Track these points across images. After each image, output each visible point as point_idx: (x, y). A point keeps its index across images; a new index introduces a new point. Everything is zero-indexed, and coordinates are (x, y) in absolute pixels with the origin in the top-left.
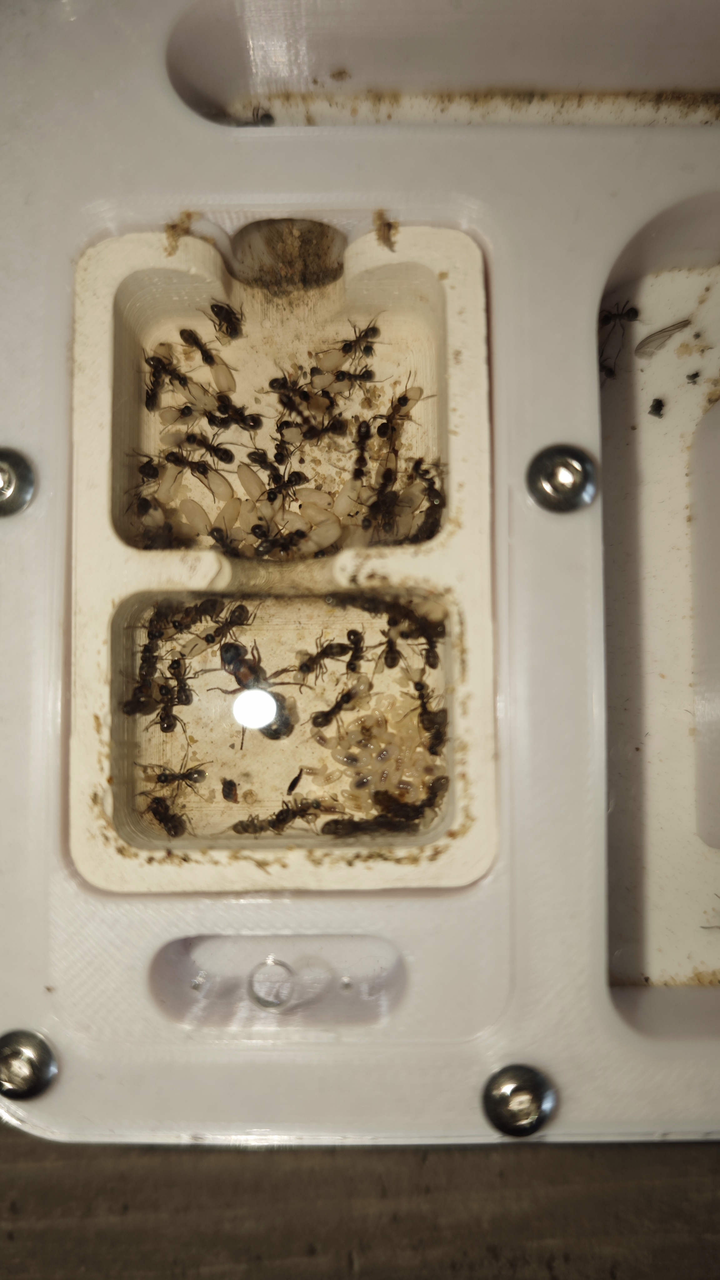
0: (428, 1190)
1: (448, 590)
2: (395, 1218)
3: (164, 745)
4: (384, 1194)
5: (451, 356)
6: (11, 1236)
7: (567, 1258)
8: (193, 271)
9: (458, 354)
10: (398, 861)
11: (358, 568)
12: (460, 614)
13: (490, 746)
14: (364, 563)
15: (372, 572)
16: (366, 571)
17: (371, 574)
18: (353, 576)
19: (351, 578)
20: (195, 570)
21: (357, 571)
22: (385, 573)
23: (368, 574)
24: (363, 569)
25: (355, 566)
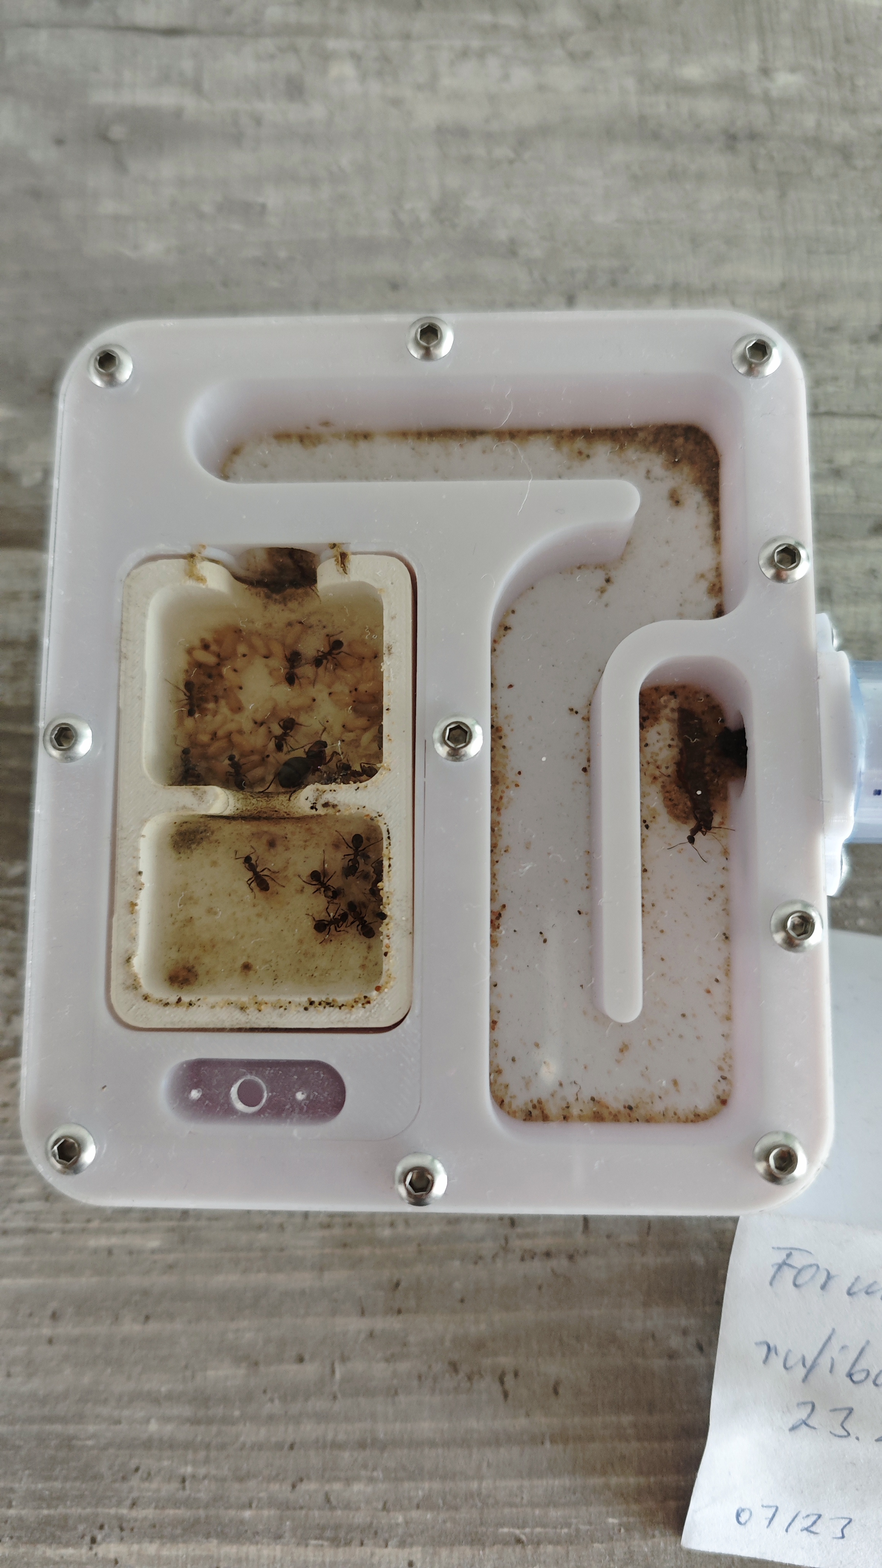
0: (399, 1312)
1: (380, 816)
2: (371, 1335)
4: (363, 1313)
5: (385, 649)
6: (50, 1341)
7: (516, 1374)
10: (340, 1007)
11: (317, 799)
12: (388, 830)
14: (321, 795)
15: (326, 801)
16: (322, 801)
17: (325, 803)
18: (313, 804)
19: (312, 805)
20: (203, 800)
21: (316, 801)
22: (336, 803)
23: (323, 803)
24: (320, 799)
25: (315, 797)
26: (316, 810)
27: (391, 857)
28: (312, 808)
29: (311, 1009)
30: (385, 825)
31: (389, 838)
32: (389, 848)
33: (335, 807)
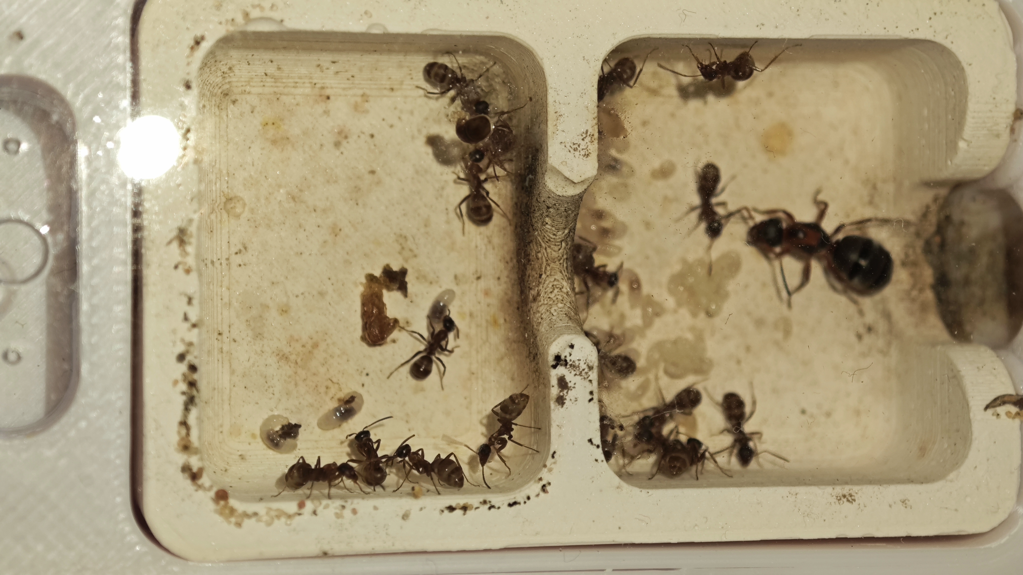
1: (544, 486)
3: (309, 85)
5: (846, 489)
8: (962, 145)
9: (850, 498)
10: (184, 423)
11: (574, 366)
12: (515, 503)
13: (338, 548)
14: (580, 374)
15: (570, 385)
16: (570, 377)
17: (566, 383)
18: (566, 361)
19: (563, 357)
20: (572, 151)
21: (571, 365)
22: (567, 402)
23: (568, 379)
24: (573, 373)
25: (577, 363)
26: (554, 367)
27: (468, 512)
28: (558, 358)
29: (183, 368)
30: (527, 497)
31: (503, 506)
33: (561, 401)
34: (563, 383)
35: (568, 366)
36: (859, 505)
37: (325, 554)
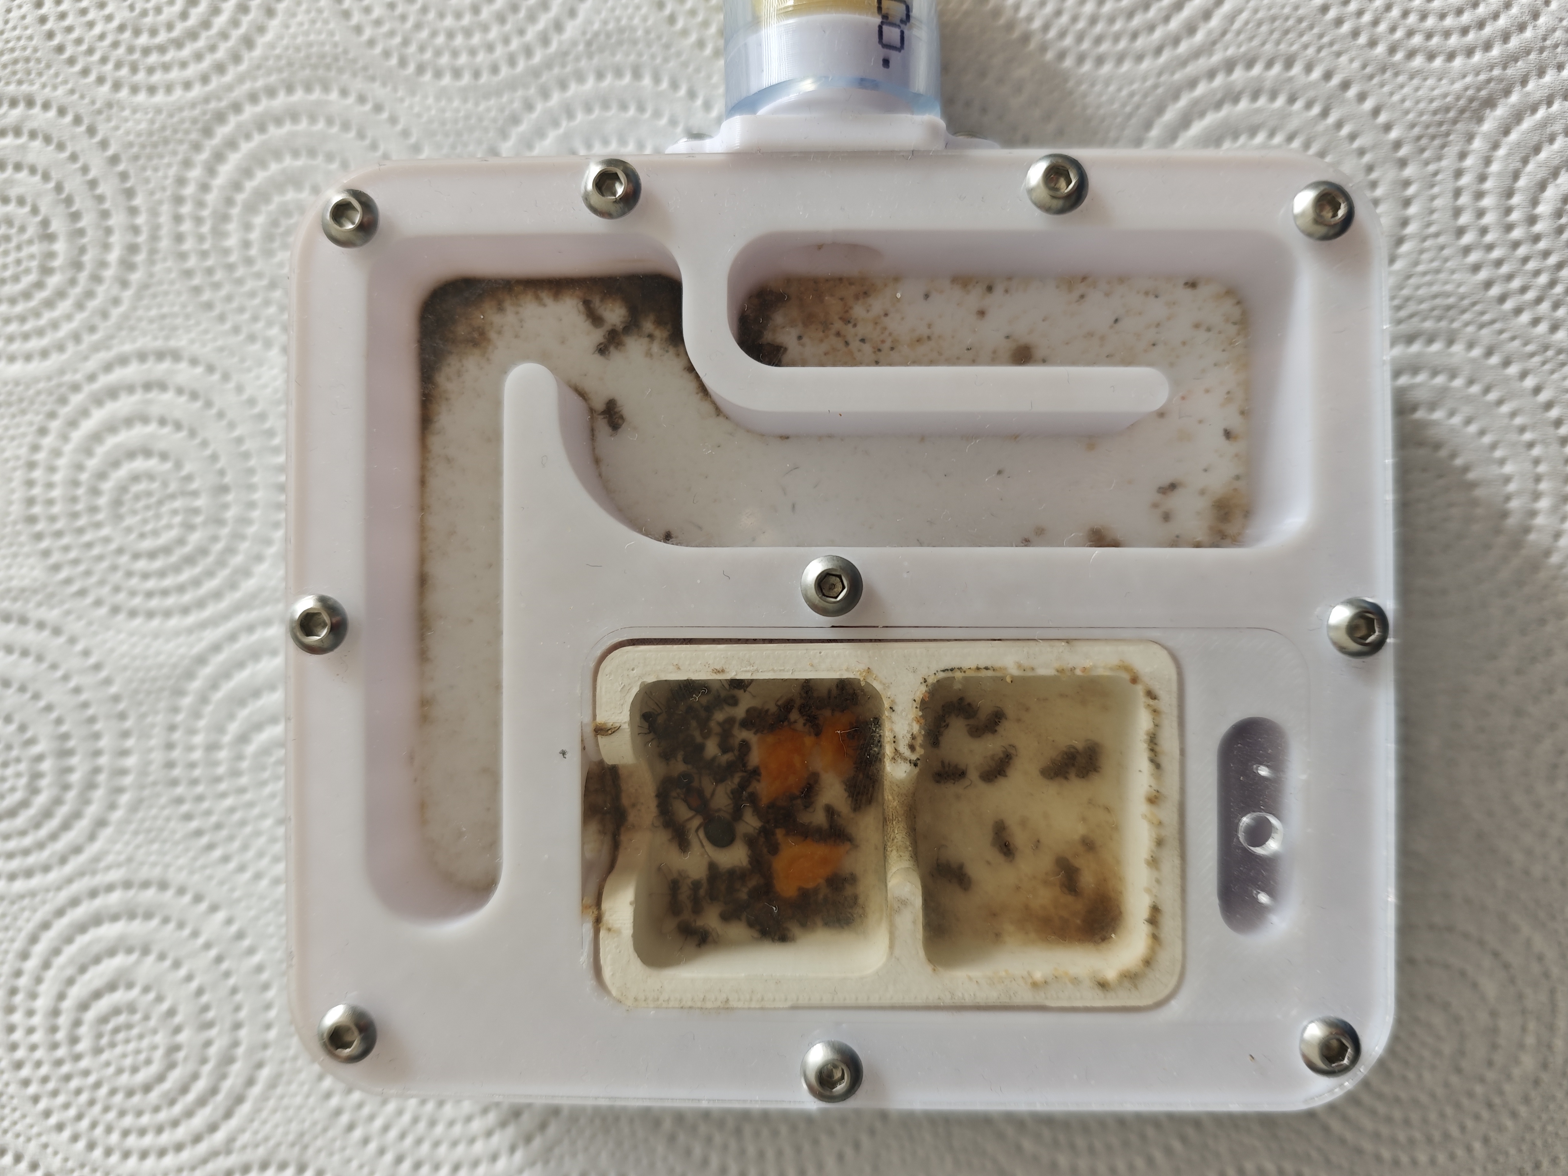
1: (925, 681)
5: (718, 677)
9: (714, 671)
11: (905, 759)
12: (944, 671)
13: (1060, 645)
14: (898, 754)
16: (906, 752)
17: (910, 749)
18: (910, 763)
20: (906, 900)
22: (909, 736)
23: (909, 751)
24: (902, 755)
25: (900, 761)
26: (918, 759)
27: (976, 667)
28: (916, 765)
30: (937, 674)
31: (952, 670)
32: (964, 670)
33: (913, 737)
34: (912, 748)
35: (909, 759)
36: (709, 667)
37: (1068, 641)
